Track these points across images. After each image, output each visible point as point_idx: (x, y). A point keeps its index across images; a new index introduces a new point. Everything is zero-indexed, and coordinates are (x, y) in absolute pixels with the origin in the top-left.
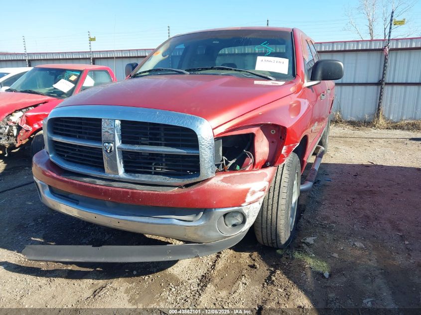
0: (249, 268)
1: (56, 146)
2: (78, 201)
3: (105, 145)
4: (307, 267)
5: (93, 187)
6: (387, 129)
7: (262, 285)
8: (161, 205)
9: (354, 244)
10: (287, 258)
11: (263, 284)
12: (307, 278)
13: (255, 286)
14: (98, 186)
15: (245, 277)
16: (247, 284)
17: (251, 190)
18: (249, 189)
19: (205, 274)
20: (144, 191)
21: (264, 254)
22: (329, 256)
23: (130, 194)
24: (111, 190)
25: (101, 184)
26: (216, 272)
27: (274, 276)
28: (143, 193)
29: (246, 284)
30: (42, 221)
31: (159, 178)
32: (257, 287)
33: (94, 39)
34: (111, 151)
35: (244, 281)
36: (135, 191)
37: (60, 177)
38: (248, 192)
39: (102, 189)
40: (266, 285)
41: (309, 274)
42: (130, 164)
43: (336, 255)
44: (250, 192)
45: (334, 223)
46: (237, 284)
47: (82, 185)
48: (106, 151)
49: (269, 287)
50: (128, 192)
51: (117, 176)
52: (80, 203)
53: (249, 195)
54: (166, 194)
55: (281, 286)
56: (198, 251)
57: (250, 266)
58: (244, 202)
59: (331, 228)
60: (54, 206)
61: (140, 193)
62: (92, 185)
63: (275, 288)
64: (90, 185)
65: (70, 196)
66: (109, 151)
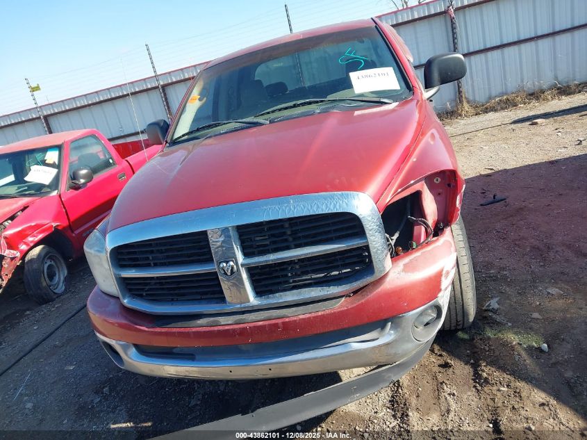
0: (441, 370)
1: (128, 284)
2: (192, 355)
3: (221, 266)
4: (515, 345)
5: (219, 331)
6: (476, 115)
7: (474, 390)
8: (332, 329)
9: (549, 293)
10: (481, 339)
11: (475, 387)
12: (525, 360)
13: (465, 394)
14: (227, 328)
15: (446, 384)
16: (456, 394)
17: (444, 272)
18: (442, 271)
19: (392, 397)
20: (301, 317)
21: (447, 342)
22: (529, 320)
23: (281, 325)
24: (250, 327)
25: (230, 322)
26: (405, 391)
27: (483, 371)
28: (300, 320)
29: (454, 395)
30: (111, 391)
31: (312, 290)
32: (469, 393)
33: (37, 88)
34: (232, 272)
35: (449, 391)
36: (287, 320)
37: (158, 330)
38: (441, 275)
39: (234, 330)
40: (479, 388)
41: (523, 353)
42: (263, 283)
43: (536, 315)
44: (443, 275)
45: (504, 269)
46: (443, 399)
47: (200, 332)
48: (226, 274)
49: (486, 389)
50: (277, 324)
51: (247, 304)
52: (197, 357)
53: (443, 279)
54: (335, 313)
55: (501, 383)
56: (392, 376)
57: (440, 366)
58: (440, 290)
59: (505, 278)
60: (153, 371)
61: (295, 321)
62: (216, 328)
63: (495, 388)
64: (212, 329)
65: (174, 351)
66: (229, 274)
